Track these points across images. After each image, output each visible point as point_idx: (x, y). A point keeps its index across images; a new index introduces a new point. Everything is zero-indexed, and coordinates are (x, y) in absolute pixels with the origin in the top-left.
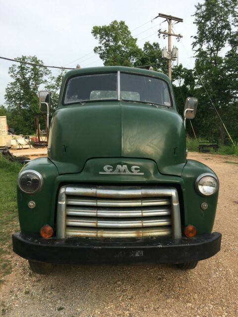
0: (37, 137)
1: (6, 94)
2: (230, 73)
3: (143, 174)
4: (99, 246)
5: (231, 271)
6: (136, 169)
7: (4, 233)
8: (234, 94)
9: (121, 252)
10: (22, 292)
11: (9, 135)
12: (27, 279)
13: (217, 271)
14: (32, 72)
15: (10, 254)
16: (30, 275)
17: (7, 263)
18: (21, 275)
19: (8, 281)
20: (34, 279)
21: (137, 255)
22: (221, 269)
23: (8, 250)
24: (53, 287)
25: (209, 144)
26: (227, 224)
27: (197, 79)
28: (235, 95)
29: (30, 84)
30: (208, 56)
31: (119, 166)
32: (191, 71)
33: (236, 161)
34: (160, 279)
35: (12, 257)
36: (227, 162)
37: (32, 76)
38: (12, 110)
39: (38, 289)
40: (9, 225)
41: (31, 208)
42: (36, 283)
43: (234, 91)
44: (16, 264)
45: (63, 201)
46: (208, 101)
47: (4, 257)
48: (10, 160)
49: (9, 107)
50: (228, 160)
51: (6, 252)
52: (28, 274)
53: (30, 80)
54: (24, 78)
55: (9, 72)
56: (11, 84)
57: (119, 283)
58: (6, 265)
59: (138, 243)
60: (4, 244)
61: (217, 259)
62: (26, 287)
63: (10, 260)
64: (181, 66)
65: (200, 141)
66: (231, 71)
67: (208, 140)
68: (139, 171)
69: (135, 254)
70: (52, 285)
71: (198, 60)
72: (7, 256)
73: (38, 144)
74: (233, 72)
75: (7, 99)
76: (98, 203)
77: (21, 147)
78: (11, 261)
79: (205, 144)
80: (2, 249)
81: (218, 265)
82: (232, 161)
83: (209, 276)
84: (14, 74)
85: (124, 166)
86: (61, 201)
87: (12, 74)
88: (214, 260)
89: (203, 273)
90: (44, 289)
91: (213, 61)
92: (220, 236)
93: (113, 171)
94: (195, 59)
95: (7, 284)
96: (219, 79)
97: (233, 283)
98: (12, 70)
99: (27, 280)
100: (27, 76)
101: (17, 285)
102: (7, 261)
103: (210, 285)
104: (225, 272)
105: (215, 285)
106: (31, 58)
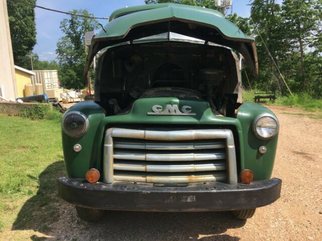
0: (88, 91)
1: (57, 48)
2: (287, 21)
3: (195, 114)
4: (148, 190)
5: (291, 222)
6: (187, 109)
7: (53, 181)
8: (292, 43)
9: (171, 197)
10: (69, 239)
11: (60, 89)
12: (75, 226)
13: (276, 221)
14: (83, 26)
15: (58, 202)
16: (78, 223)
17: (55, 211)
18: (69, 223)
19: (55, 228)
20: (82, 226)
21: (189, 200)
22: (280, 219)
23: (56, 198)
24: (102, 234)
25: (265, 95)
26: (286, 174)
27: (252, 28)
28: (292, 45)
29: (81, 38)
30: (265, 3)
31: (169, 106)
32: (246, 19)
33: (294, 111)
34: (214, 228)
35: (60, 205)
36: (284, 113)
37: (83, 29)
38: (64, 64)
39: (85, 237)
40: (59, 174)
41: (77, 151)
42: (84, 231)
43: (293, 40)
44: (64, 212)
45: (110, 144)
46: (265, 51)
47: (52, 205)
48: (61, 111)
49: (60, 61)
50: (286, 112)
51: (54, 200)
52: (76, 221)
53: (81, 33)
54: (75, 32)
55: (60, 27)
56: (63, 38)
57: (171, 231)
58: (53, 213)
59: (190, 188)
60: (53, 193)
61: (276, 209)
62: (73, 234)
63: (58, 207)
64: (235, 15)
65: (256, 92)
66: (288, 19)
67: (264, 91)
68: (190, 111)
69: (186, 199)
70: (101, 233)
71: (254, 8)
72: (55, 204)
73: (89, 97)
74: (291, 20)
75: (58, 54)
76: (147, 146)
77: (72, 101)
78: (59, 209)
79: (261, 95)
80: (51, 196)
81: (277, 215)
82: (290, 112)
83: (268, 226)
84: (65, 28)
85: (174, 105)
86: (107, 143)
87: (63, 28)
88: (273, 210)
89: (260, 223)
90: (92, 237)
91: (270, 9)
92: (280, 181)
93: (162, 111)
94: (250, 7)
95: (54, 231)
96: (276, 27)
97: (294, 234)
98: (63, 25)
99: (75, 228)
100: (78, 30)
101: (64, 233)
102: (55, 208)
103: (268, 235)
104: (285, 223)
105: (274, 236)
106: (82, 12)
